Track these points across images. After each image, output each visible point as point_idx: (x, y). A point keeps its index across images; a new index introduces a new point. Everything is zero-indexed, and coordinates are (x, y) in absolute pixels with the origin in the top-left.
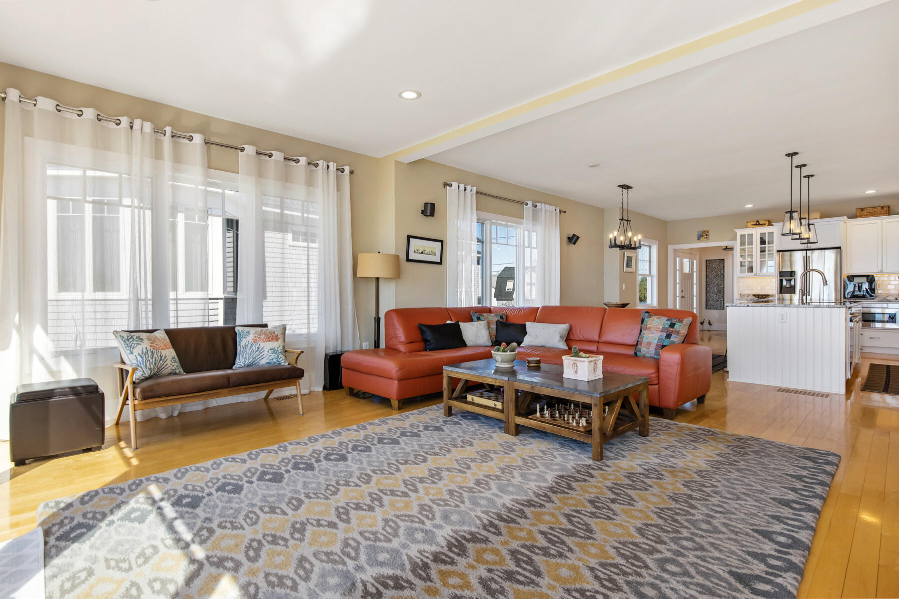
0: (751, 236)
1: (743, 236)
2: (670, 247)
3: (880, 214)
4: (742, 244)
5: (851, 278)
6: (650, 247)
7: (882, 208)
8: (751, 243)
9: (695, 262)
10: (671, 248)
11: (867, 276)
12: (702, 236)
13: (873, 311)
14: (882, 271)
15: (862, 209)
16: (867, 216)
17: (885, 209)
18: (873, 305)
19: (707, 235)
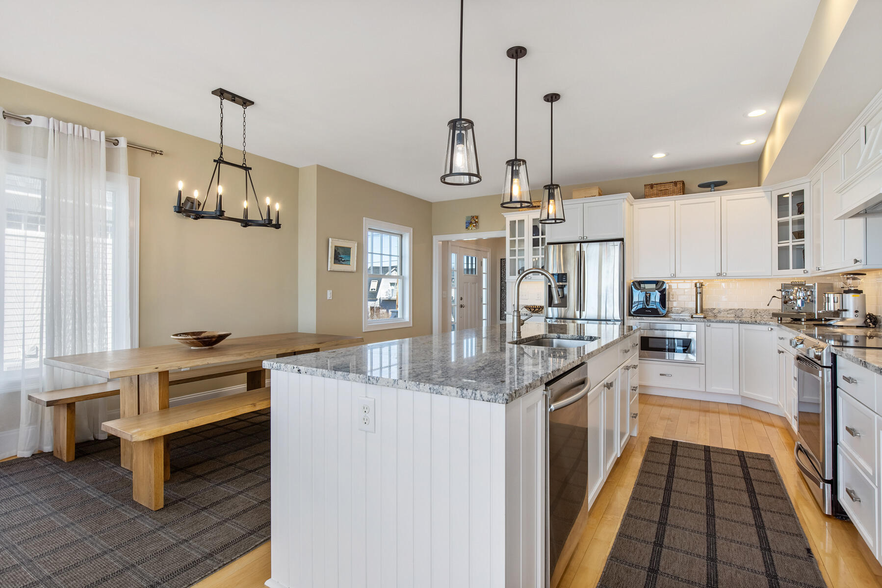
0: (521, 222)
1: (513, 223)
2: (434, 237)
3: (673, 193)
4: (513, 234)
5: (638, 284)
6: (401, 236)
7: (675, 183)
8: (522, 233)
9: (484, 261)
10: (437, 241)
11: (656, 283)
12: (471, 223)
13: (669, 334)
14: (675, 275)
15: (652, 186)
16: (657, 195)
17: (678, 186)
18: (668, 327)
19: (476, 222)
